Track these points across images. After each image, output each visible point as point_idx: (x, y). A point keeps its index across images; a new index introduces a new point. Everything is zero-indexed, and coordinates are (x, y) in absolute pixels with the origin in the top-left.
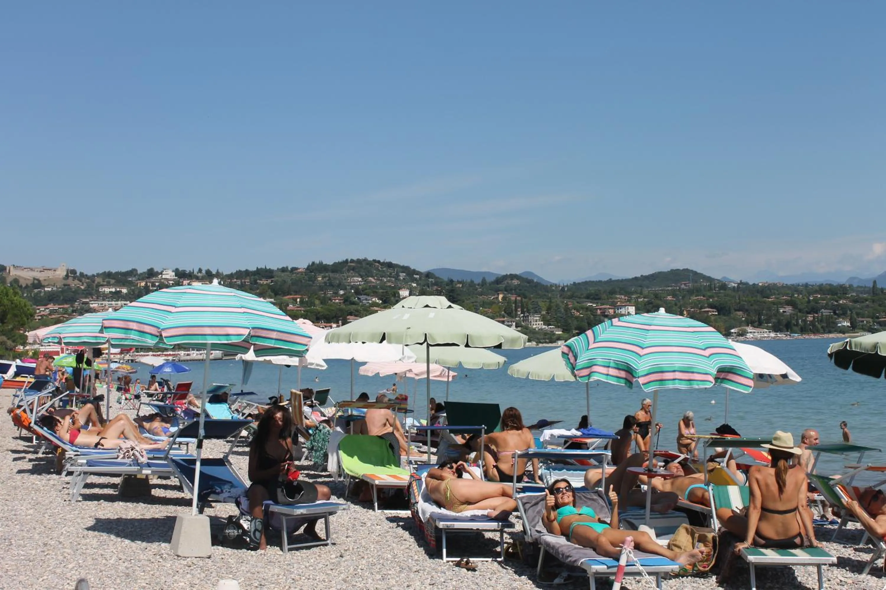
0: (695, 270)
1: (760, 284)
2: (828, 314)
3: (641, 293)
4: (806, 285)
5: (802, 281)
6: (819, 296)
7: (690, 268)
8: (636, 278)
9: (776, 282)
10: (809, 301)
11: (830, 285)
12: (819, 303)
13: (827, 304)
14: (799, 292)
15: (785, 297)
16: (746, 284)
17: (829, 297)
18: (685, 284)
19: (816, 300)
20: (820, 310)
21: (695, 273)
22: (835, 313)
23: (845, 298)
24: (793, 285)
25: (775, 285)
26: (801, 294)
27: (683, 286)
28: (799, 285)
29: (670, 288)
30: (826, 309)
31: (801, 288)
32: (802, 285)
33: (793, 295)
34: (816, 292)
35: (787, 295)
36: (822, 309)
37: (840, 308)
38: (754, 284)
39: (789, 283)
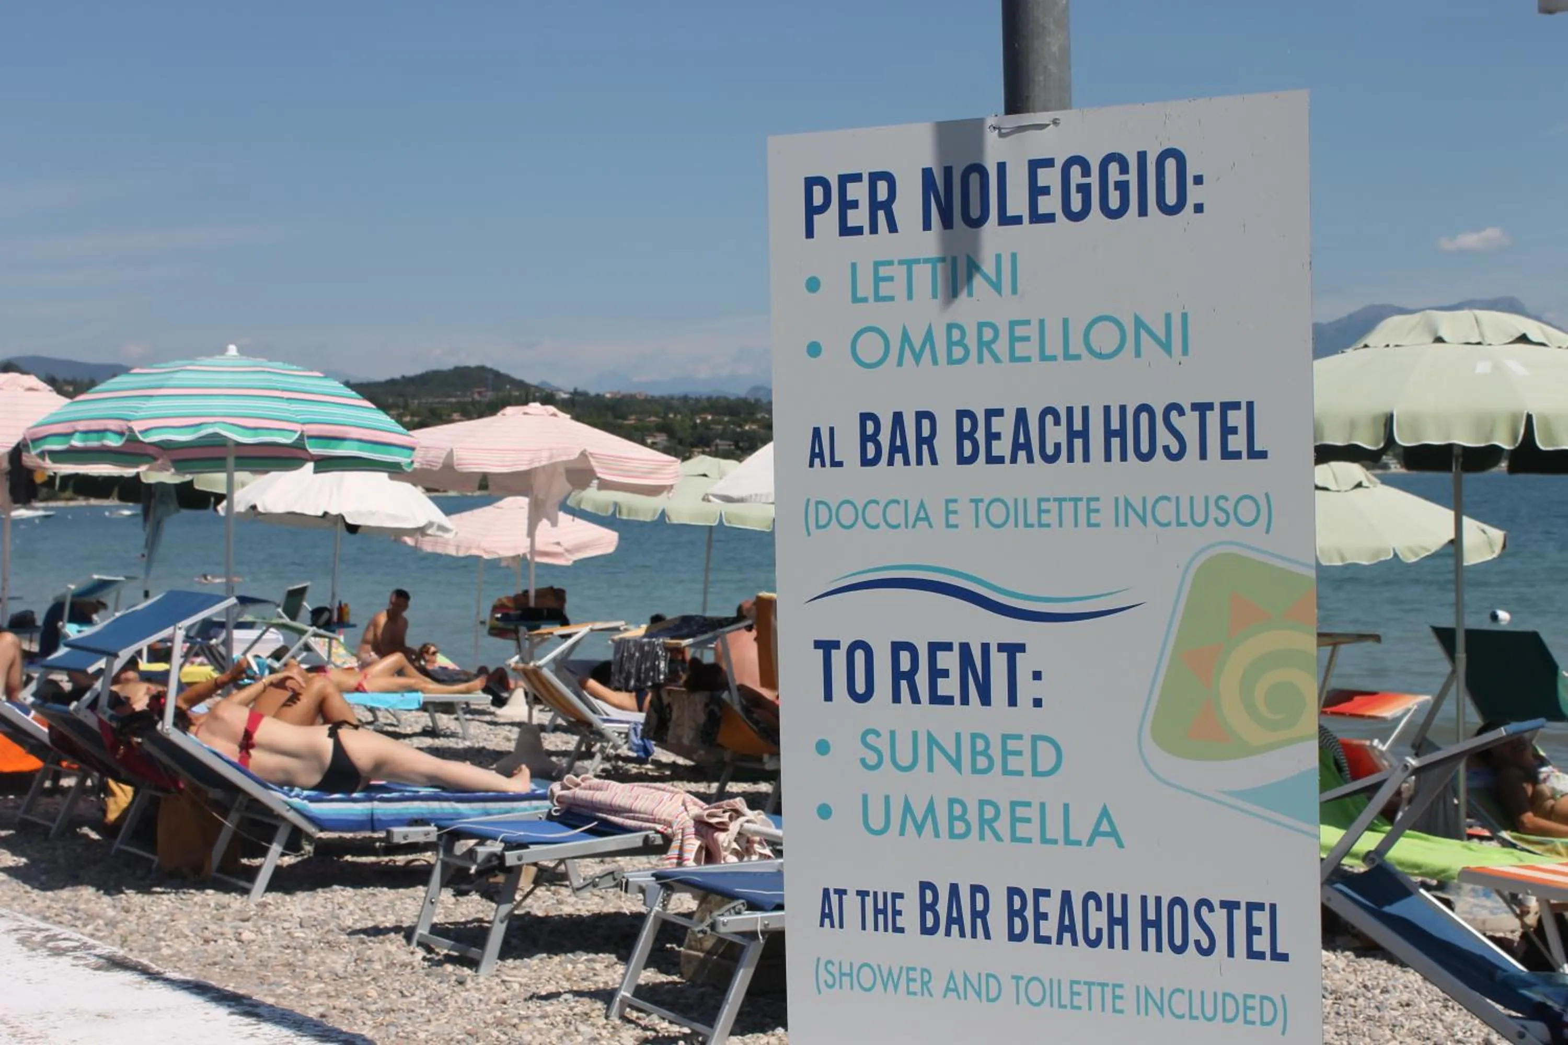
0: (496, 368)
1: (608, 396)
2: (727, 447)
3: (406, 407)
4: (685, 399)
5: (677, 391)
6: (710, 417)
7: (489, 365)
8: (392, 382)
9: (633, 391)
10: (695, 426)
11: (726, 399)
12: (712, 429)
13: (724, 430)
14: (677, 411)
15: (653, 419)
16: (585, 394)
17: (726, 419)
18: (480, 393)
19: (706, 425)
20: (713, 441)
21: (497, 374)
22: (737, 447)
23: (754, 421)
24: (663, 398)
25: (632, 397)
26: (680, 413)
27: (477, 397)
28: (672, 398)
29: (453, 400)
30: (722, 438)
31: (675, 403)
32: (679, 399)
33: (666, 414)
34: (705, 410)
35: (656, 415)
36: (716, 438)
37: (745, 438)
38: (598, 396)
39: (656, 392)
